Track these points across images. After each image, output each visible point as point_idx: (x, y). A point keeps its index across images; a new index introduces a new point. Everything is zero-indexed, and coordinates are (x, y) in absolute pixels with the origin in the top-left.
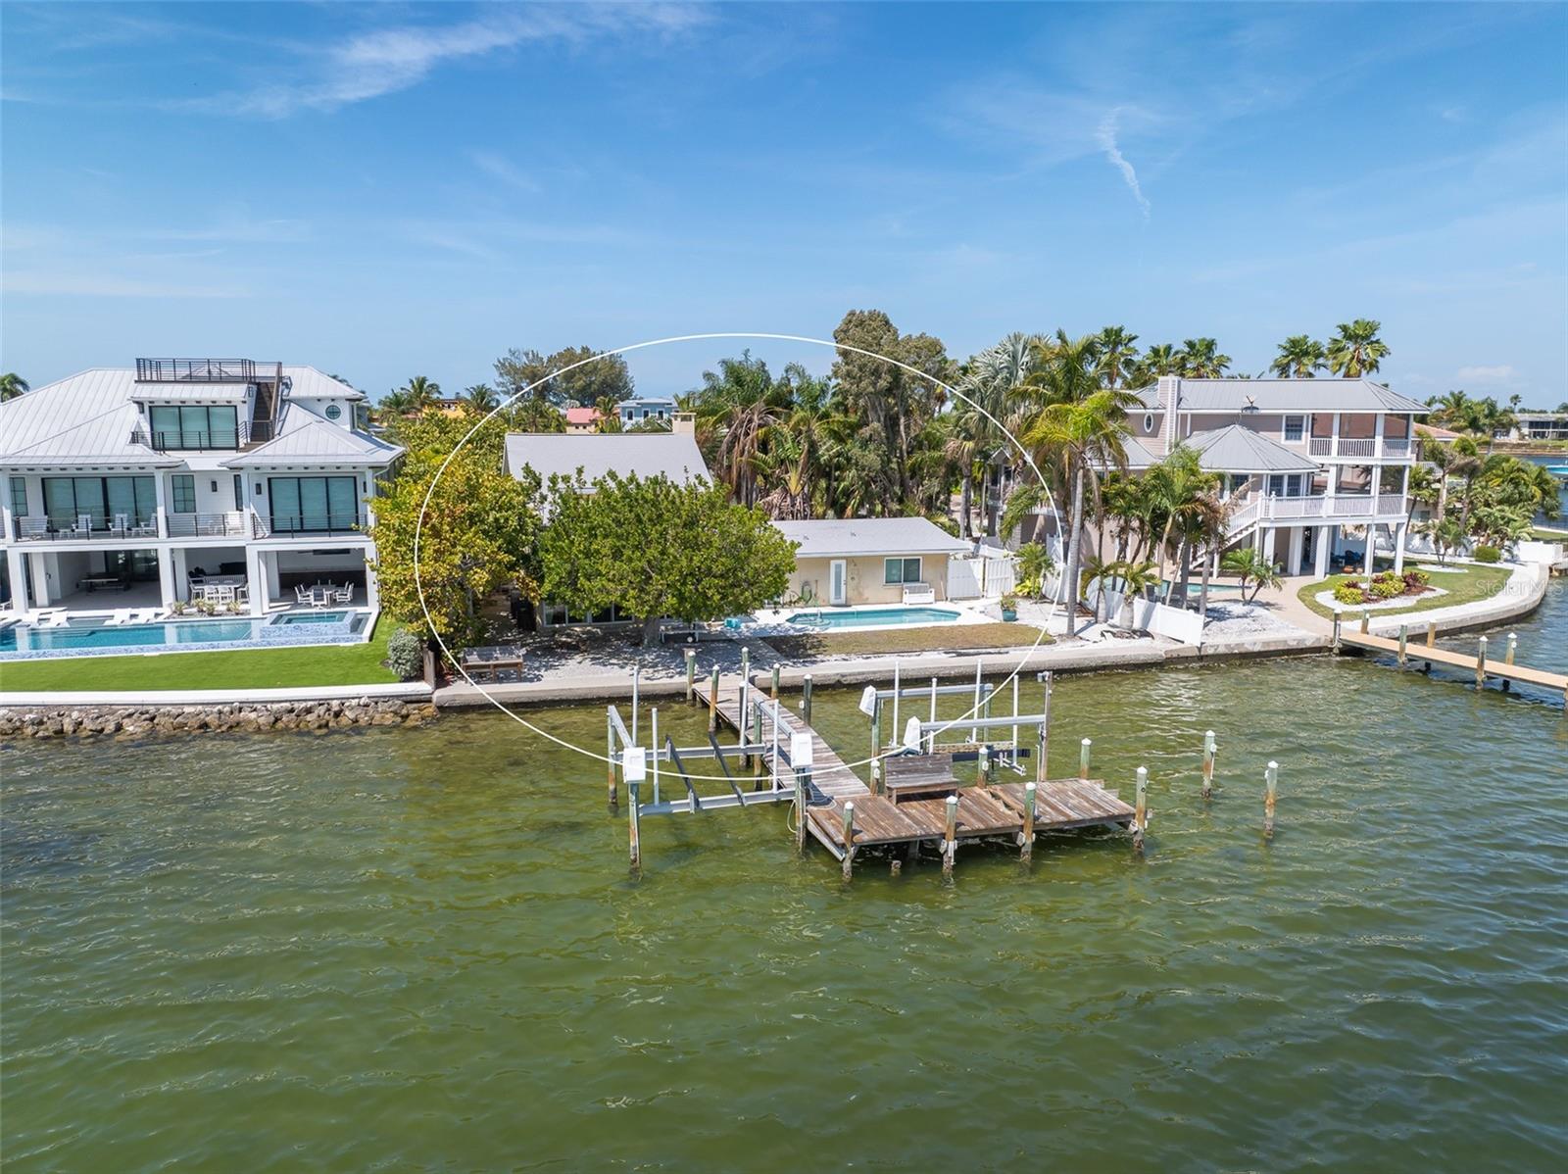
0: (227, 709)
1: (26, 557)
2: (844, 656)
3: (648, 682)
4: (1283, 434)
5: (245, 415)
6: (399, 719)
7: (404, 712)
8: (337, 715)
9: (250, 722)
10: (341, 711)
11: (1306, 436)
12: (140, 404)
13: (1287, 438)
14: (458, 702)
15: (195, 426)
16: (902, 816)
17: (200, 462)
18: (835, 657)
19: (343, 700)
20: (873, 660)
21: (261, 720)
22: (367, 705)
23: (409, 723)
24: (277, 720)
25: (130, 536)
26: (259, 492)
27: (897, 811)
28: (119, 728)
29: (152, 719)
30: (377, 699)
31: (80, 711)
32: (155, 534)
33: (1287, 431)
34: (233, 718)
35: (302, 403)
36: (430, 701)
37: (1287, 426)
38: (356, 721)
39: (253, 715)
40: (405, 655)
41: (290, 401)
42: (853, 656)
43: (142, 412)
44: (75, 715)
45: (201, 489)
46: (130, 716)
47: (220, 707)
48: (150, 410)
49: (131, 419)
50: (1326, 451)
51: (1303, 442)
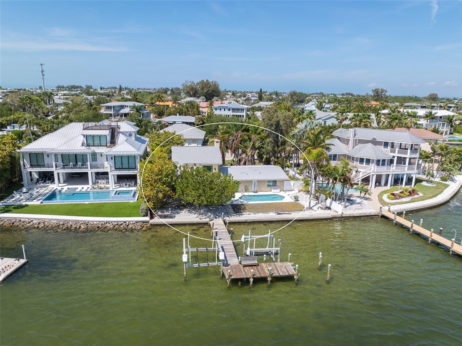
0: (103, 223)
1: (58, 173)
2: (249, 213)
3: (200, 220)
4: (383, 147)
5: (109, 139)
6: (141, 228)
7: (143, 226)
8: (128, 226)
9: (108, 227)
10: (129, 225)
11: (389, 148)
12: (84, 136)
13: (384, 148)
14: (155, 223)
15: (97, 141)
16: (243, 271)
17: (98, 150)
18: (247, 213)
19: (129, 222)
20: (256, 215)
21: (111, 227)
22: (134, 223)
23: (144, 229)
24: (114, 226)
25: (82, 168)
26: (112, 159)
27: (242, 270)
28: (80, 227)
29: (87, 225)
30: (137, 222)
31: (72, 222)
32: (87, 168)
33: (384, 146)
34: (104, 226)
35: (123, 133)
36: (149, 222)
37: (384, 144)
38: (132, 227)
39: (109, 225)
40: (144, 211)
41: (120, 132)
42: (252, 213)
43: (84, 137)
44: (71, 223)
45: (98, 156)
46: (82, 224)
47: (102, 222)
48: (86, 137)
49: (82, 139)
50: (394, 152)
51: (388, 149)
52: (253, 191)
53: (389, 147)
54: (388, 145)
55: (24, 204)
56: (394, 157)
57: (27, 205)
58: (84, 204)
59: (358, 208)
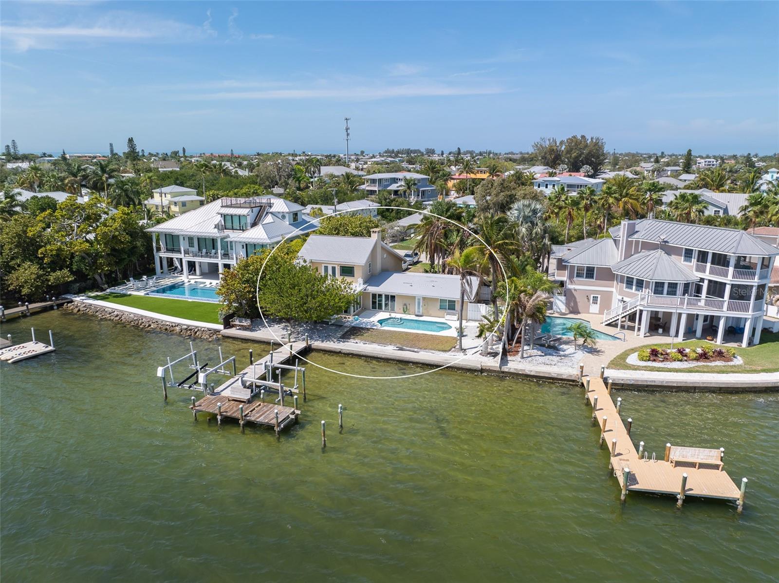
1: (188, 262)
2: (359, 341)
4: (683, 258)
5: (249, 220)
6: (208, 337)
7: (211, 335)
8: (196, 332)
9: (176, 330)
10: (198, 331)
12: (222, 214)
13: (684, 260)
15: (236, 223)
18: (356, 341)
19: (201, 328)
22: (205, 331)
23: (210, 339)
24: (182, 331)
25: (212, 258)
26: (243, 248)
29: (158, 324)
30: (209, 330)
31: (146, 319)
32: (218, 258)
33: (685, 256)
35: (273, 214)
36: (220, 332)
37: (685, 253)
38: (198, 335)
39: (178, 328)
40: (221, 317)
42: (363, 342)
43: (222, 217)
44: (144, 320)
46: (154, 322)
47: (174, 324)
48: (224, 216)
49: (218, 219)
50: (704, 271)
51: (692, 264)
52: (416, 313)
53: (693, 259)
54: (692, 254)
55: (129, 293)
56: (702, 280)
57: (130, 295)
58: (187, 301)
59: (547, 362)
